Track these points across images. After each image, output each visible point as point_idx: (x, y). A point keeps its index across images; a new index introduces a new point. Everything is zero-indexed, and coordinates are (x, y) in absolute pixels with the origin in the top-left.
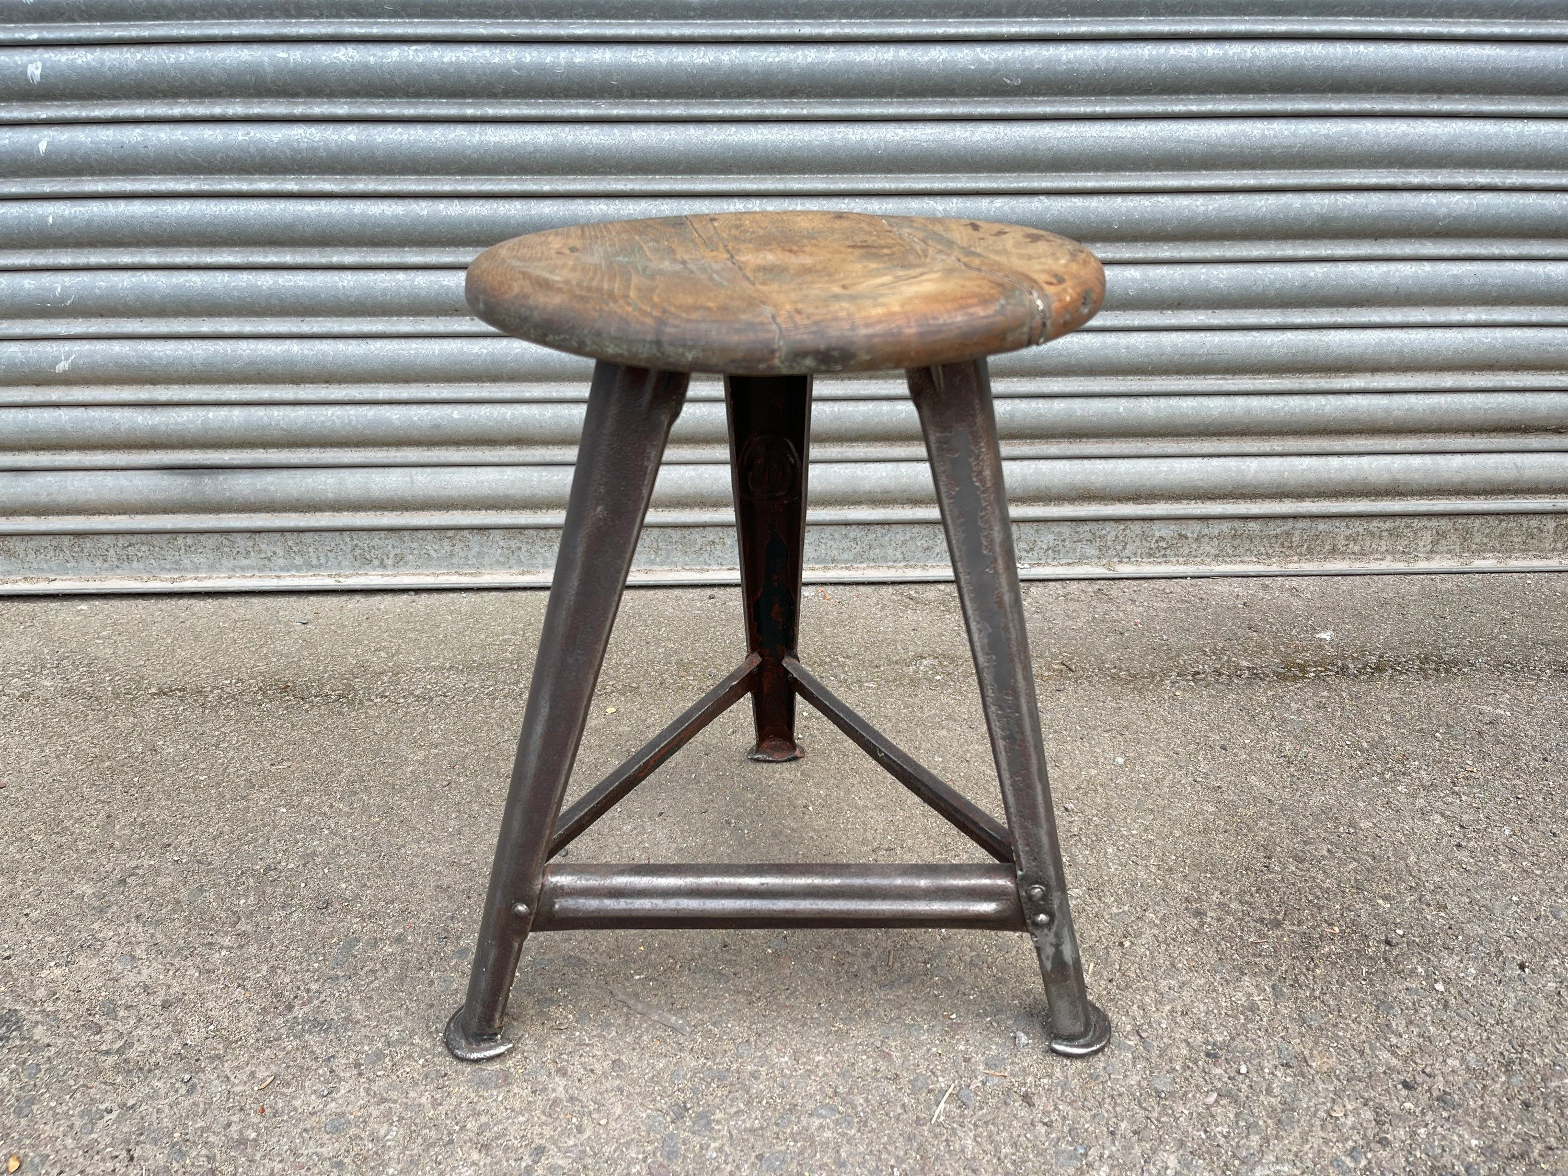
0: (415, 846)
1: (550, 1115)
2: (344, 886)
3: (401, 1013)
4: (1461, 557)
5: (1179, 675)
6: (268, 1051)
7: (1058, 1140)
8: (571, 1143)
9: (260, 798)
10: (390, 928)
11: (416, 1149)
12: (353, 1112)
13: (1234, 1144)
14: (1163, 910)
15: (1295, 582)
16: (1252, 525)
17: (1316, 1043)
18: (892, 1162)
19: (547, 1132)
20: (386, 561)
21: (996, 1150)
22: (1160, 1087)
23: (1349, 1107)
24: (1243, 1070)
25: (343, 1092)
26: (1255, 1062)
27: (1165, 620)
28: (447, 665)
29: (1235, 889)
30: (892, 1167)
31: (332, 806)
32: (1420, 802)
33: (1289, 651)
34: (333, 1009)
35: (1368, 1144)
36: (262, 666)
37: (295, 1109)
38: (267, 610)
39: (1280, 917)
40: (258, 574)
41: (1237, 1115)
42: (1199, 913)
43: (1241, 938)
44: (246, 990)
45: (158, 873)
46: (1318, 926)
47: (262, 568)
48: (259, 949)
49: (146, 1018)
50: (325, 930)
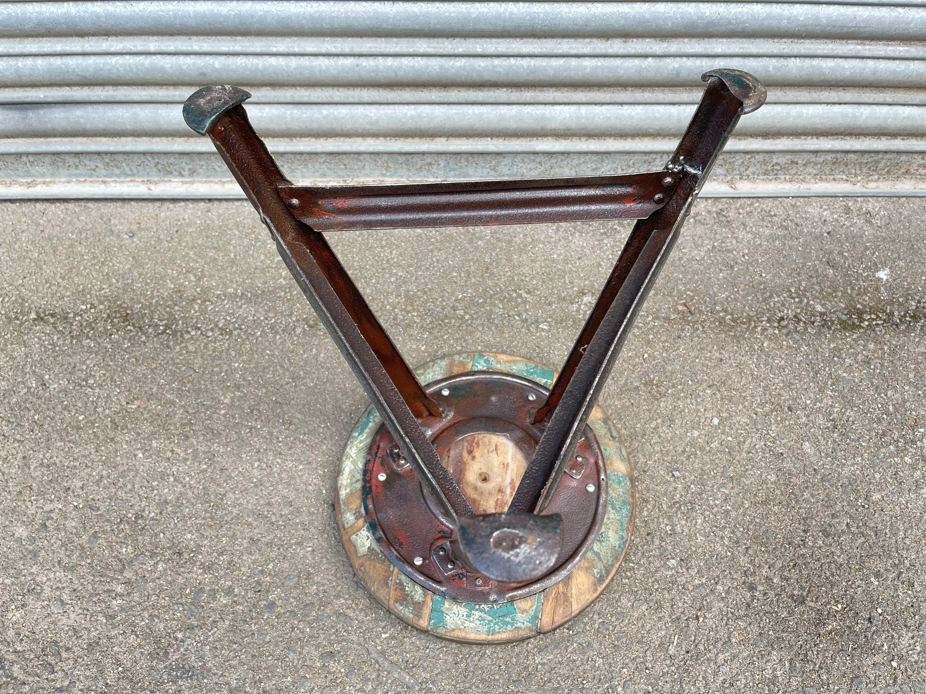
0: (232, 497)
5: (768, 320)
9: (123, 441)
10: (223, 580)
14: (728, 583)
15: (871, 205)
16: (852, 156)
27: (766, 252)
28: (239, 292)
29: (779, 564)
31: (173, 451)
33: (854, 293)
34: (193, 658)
36: (107, 291)
39: (805, 593)
40: (89, 179)
42: (752, 588)
43: (776, 613)
44: (137, 636)
45: (66, 518)
46: (829, 603)
47: (91, 176)
48: (140, 597)
49: (80, 660)
50: (181, 580)
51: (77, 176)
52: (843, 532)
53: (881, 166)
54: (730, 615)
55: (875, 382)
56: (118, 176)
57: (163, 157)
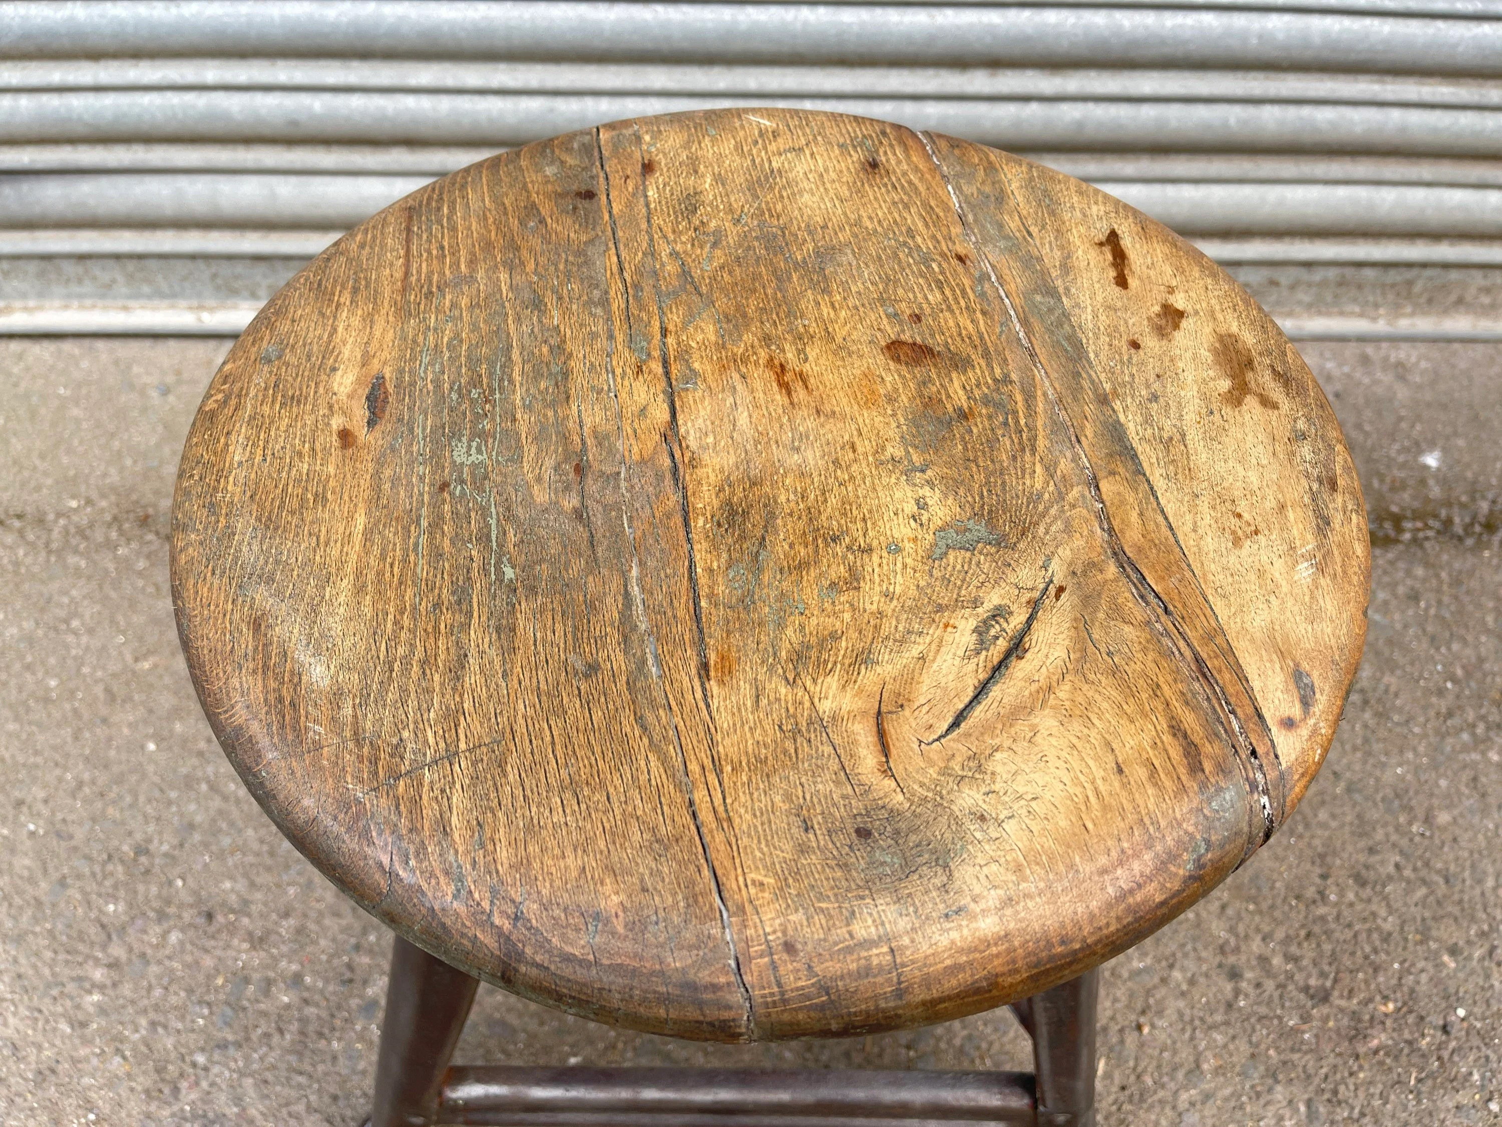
9: (123, 722)
10: (285, 962)
15: (1403, 353)
16: (1369, 273)
29: (1280, 934)
33: (1385, 490)
36: (114, 477)
39: (1328, 984)
42: (1234, 975)
43: (1280, 1018)
44: (124, 1058)
45: (13, 851)
46: (1371, 1000)
47: (103, 296)
48: (135, 990)
49: (18, 1100)
50: (208, 962)
51: (80, 296)
52: (1390, 878)
53: (1417, 288)
54: (1197, 1023)
55: (1430, 629)
56: (149, 297)
57: (224, 264)
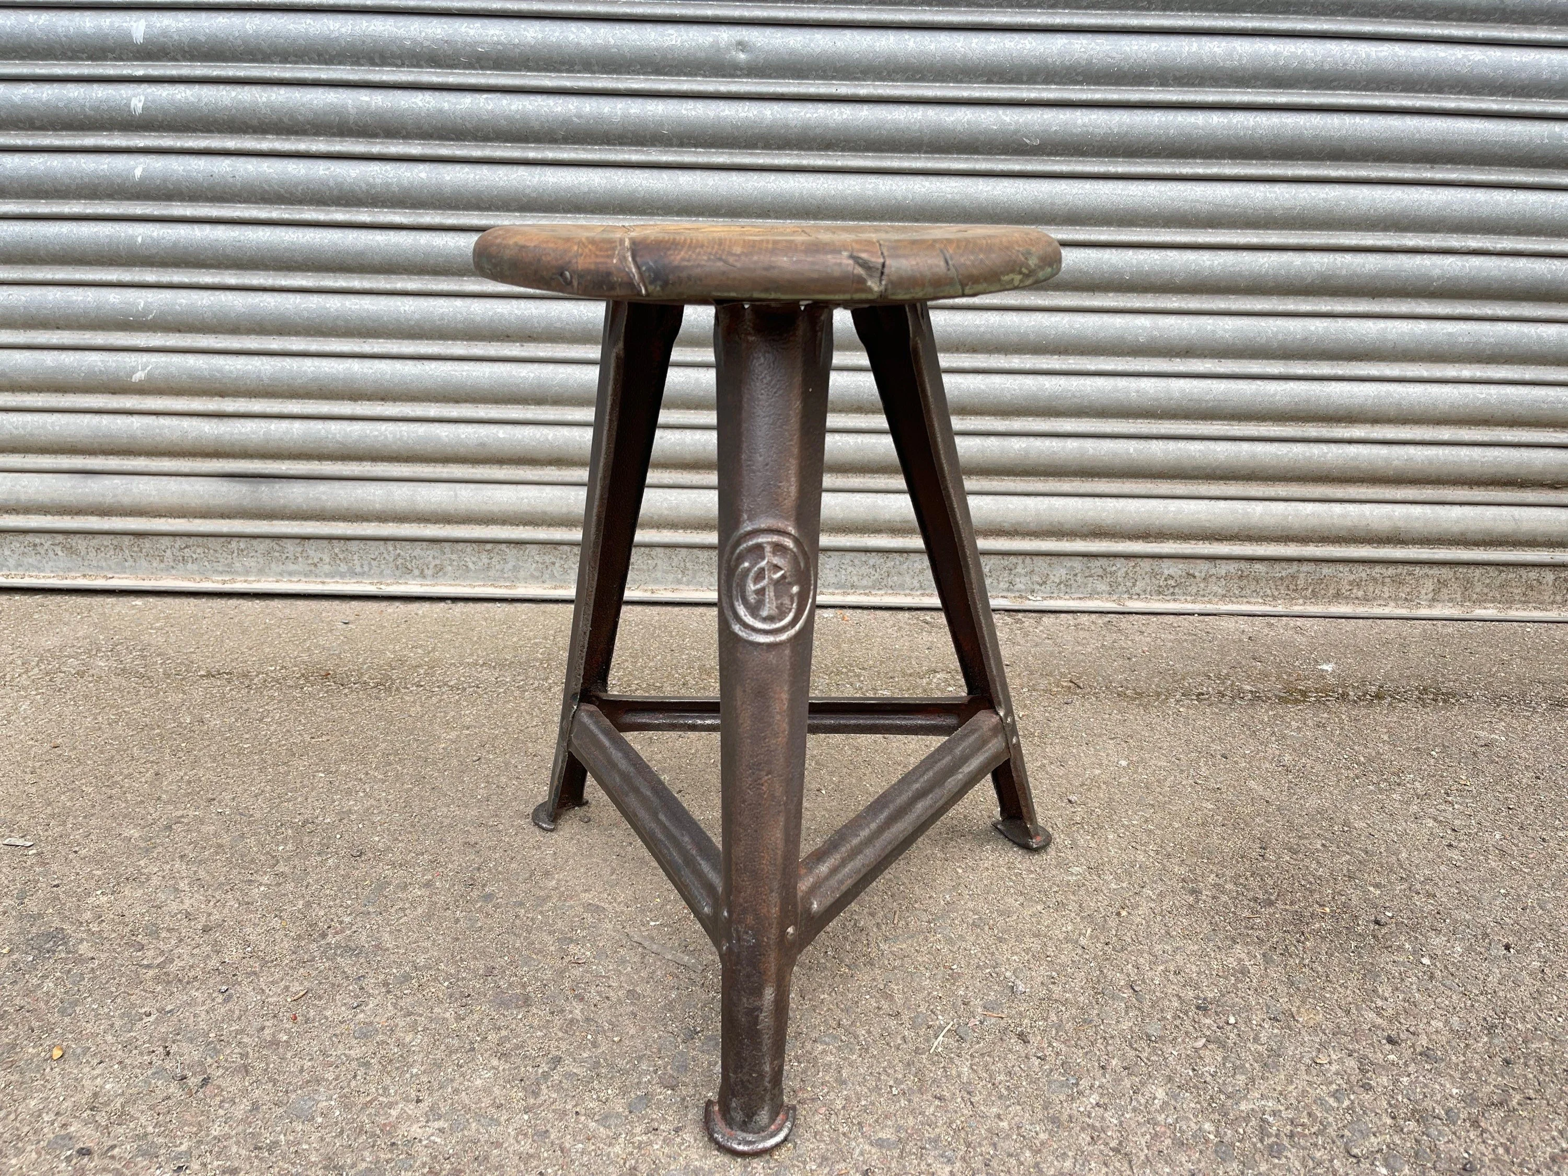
0: (445, 810)
1: (566, 1032)
2: (377, 839)
3: (428, 944)
4: (1462, 606)
5: (1183, 695)
6: (302, 970)
7: (1051, 1070)
8: (585, 1055)
9: (300, 764)
10: (420, 875)
11: (439, 1054)
12: (380, 1021)
13: (1221, 1081)
14: (1160, 887)
15: (1300, 622)
16: (1258, 566)
17: (1303, 1002)
18: (891, 1083)
19: (564, 1046)
20: (426, 571)
21: (991, 1077)
22: (1150, 1032)
23: (1334, 1057)
24: (1232, 1020)
25: (371, 1006)
26: (1243, 1016)
27: (1171, 650)
28: (481, 662)
29: (1229, 873)
30: (891, 1087)
31: (367, 774)
32: (1414, 808)
33: (1291, 679)
34: (363, 938)
35: (1351, 1088)
36: (305, 657)
37: (326, 1017)
38: (311, 611)
39: (1273, 898)
40: (304, 580)
41: (1224, 1058)
42: (1193, 892)
43: (1234, 913)
44: (282, 920)
45: (202, 822)
46: (1310, 906)
48: (296, 887)
49: (187, 940)
50: (358, 873)
51: (291, 574)
52: (1318, 850)
55: (1336, 740)
